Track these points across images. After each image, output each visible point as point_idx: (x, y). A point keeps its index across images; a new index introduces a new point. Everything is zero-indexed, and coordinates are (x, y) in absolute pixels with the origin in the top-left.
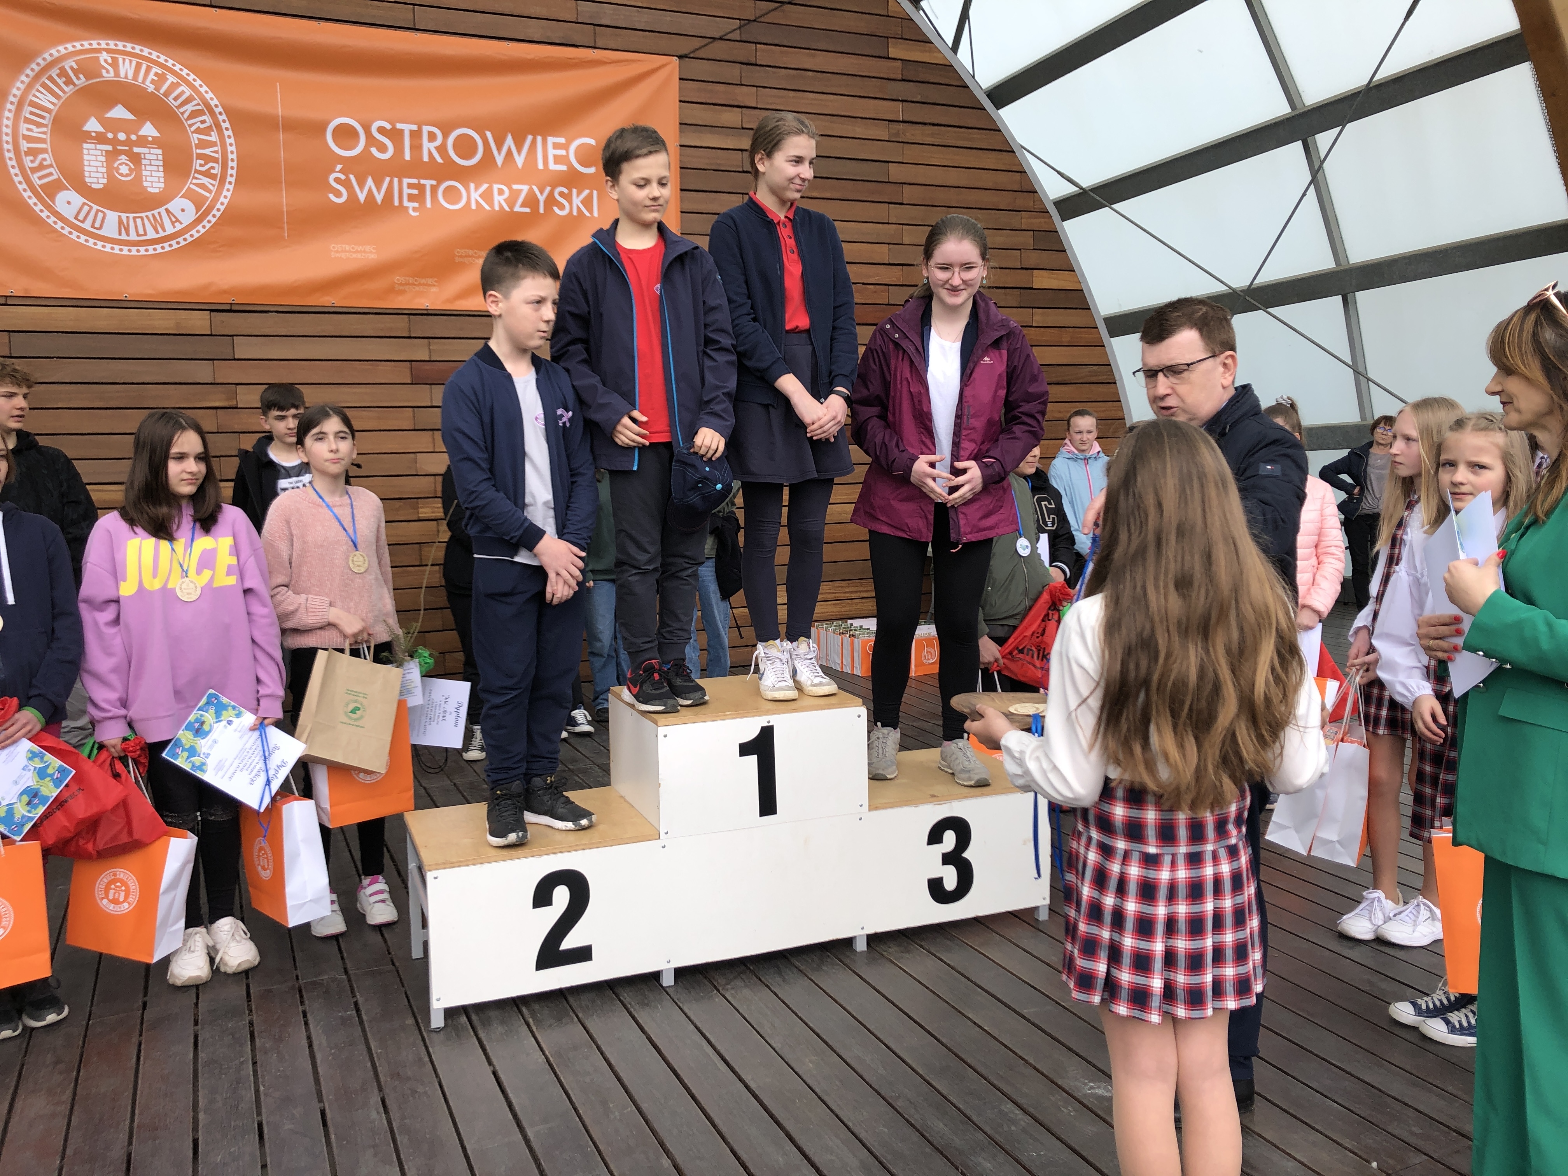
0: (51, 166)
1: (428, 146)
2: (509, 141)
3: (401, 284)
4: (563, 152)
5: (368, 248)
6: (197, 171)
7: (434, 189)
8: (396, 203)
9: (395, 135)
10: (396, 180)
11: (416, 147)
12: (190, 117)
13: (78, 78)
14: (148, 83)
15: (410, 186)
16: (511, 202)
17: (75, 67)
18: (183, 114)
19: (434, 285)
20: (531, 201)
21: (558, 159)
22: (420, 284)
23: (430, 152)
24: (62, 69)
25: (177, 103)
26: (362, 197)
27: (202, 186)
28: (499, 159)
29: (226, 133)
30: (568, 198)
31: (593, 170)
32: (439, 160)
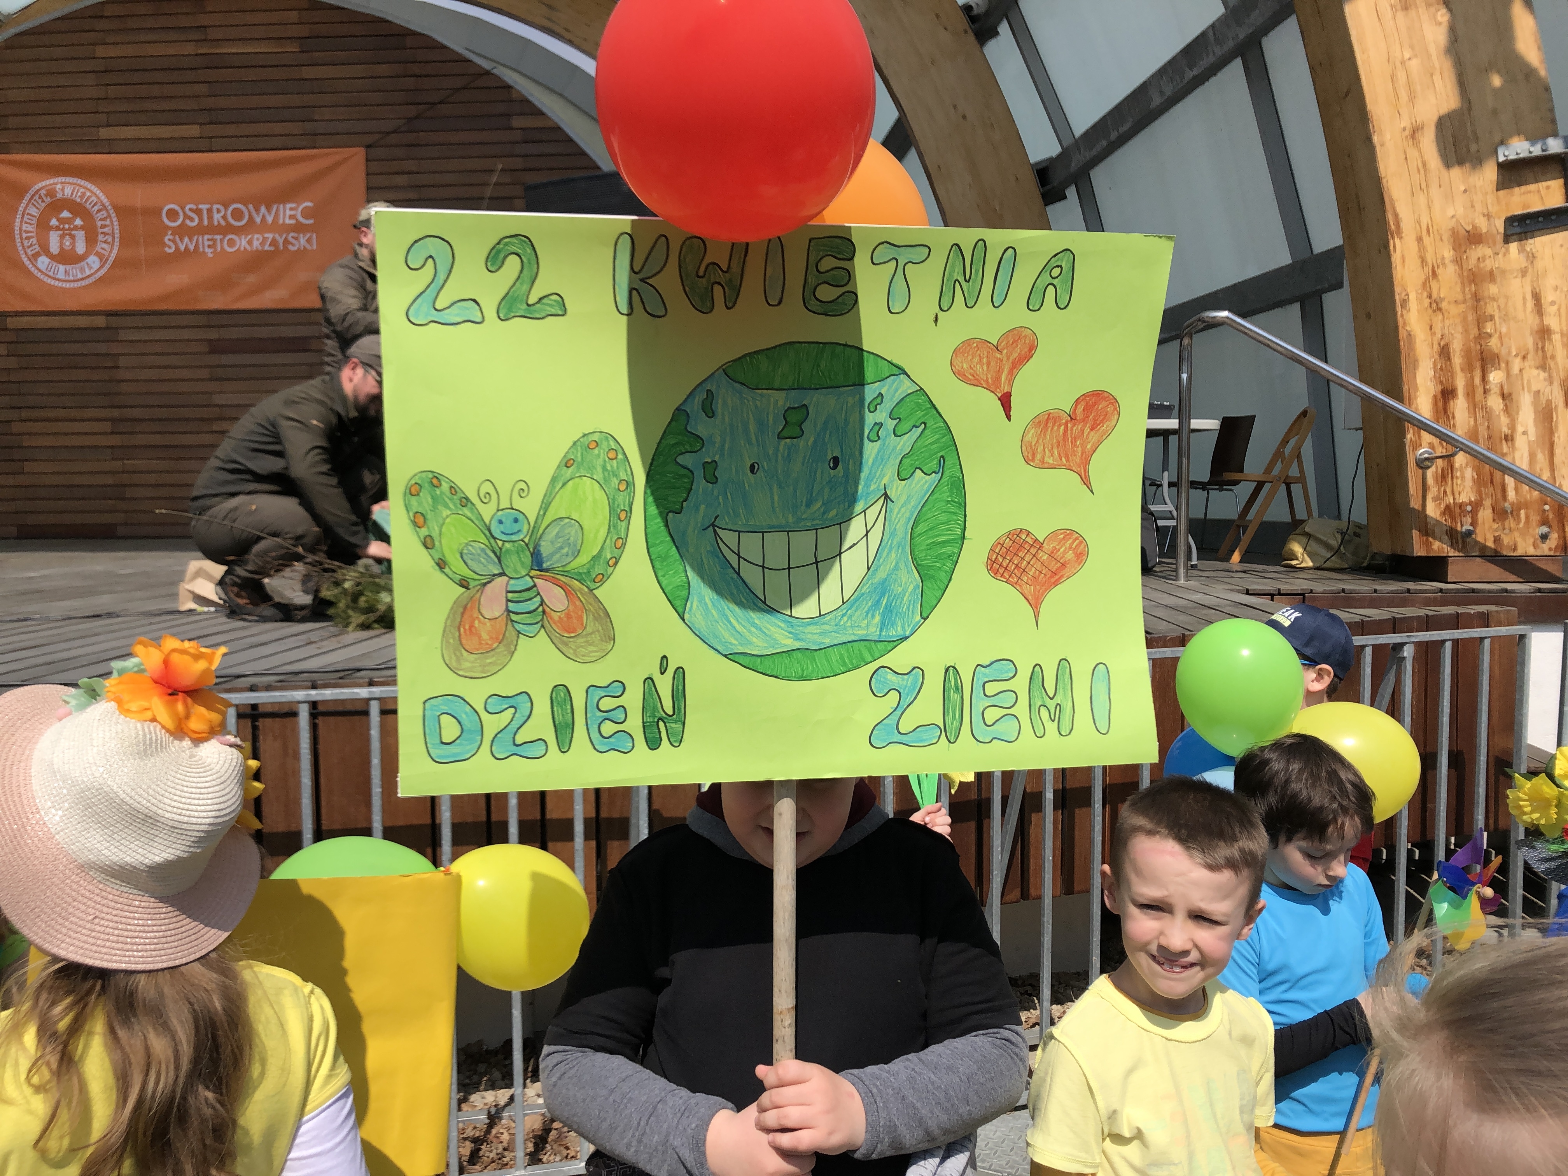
1: (217, 217)
2: (263, 209)
3: (203, 295)
4: (293, 213)
5: (183, 276)
7: (221, 240)
8: (201, 250)
9: (198, 212)
10: (200, 238)
11: (210, 218)
15: (208, 240)
16: (262, 244)
19: (221, 295)
20: (274, 243)
21: (291, 217)
22: (214, 295)
23: (218, 219)
26: (182, 248)
28: (258, 220)
30: (296, 239)
31: (311, 222)
32: (223, 223)
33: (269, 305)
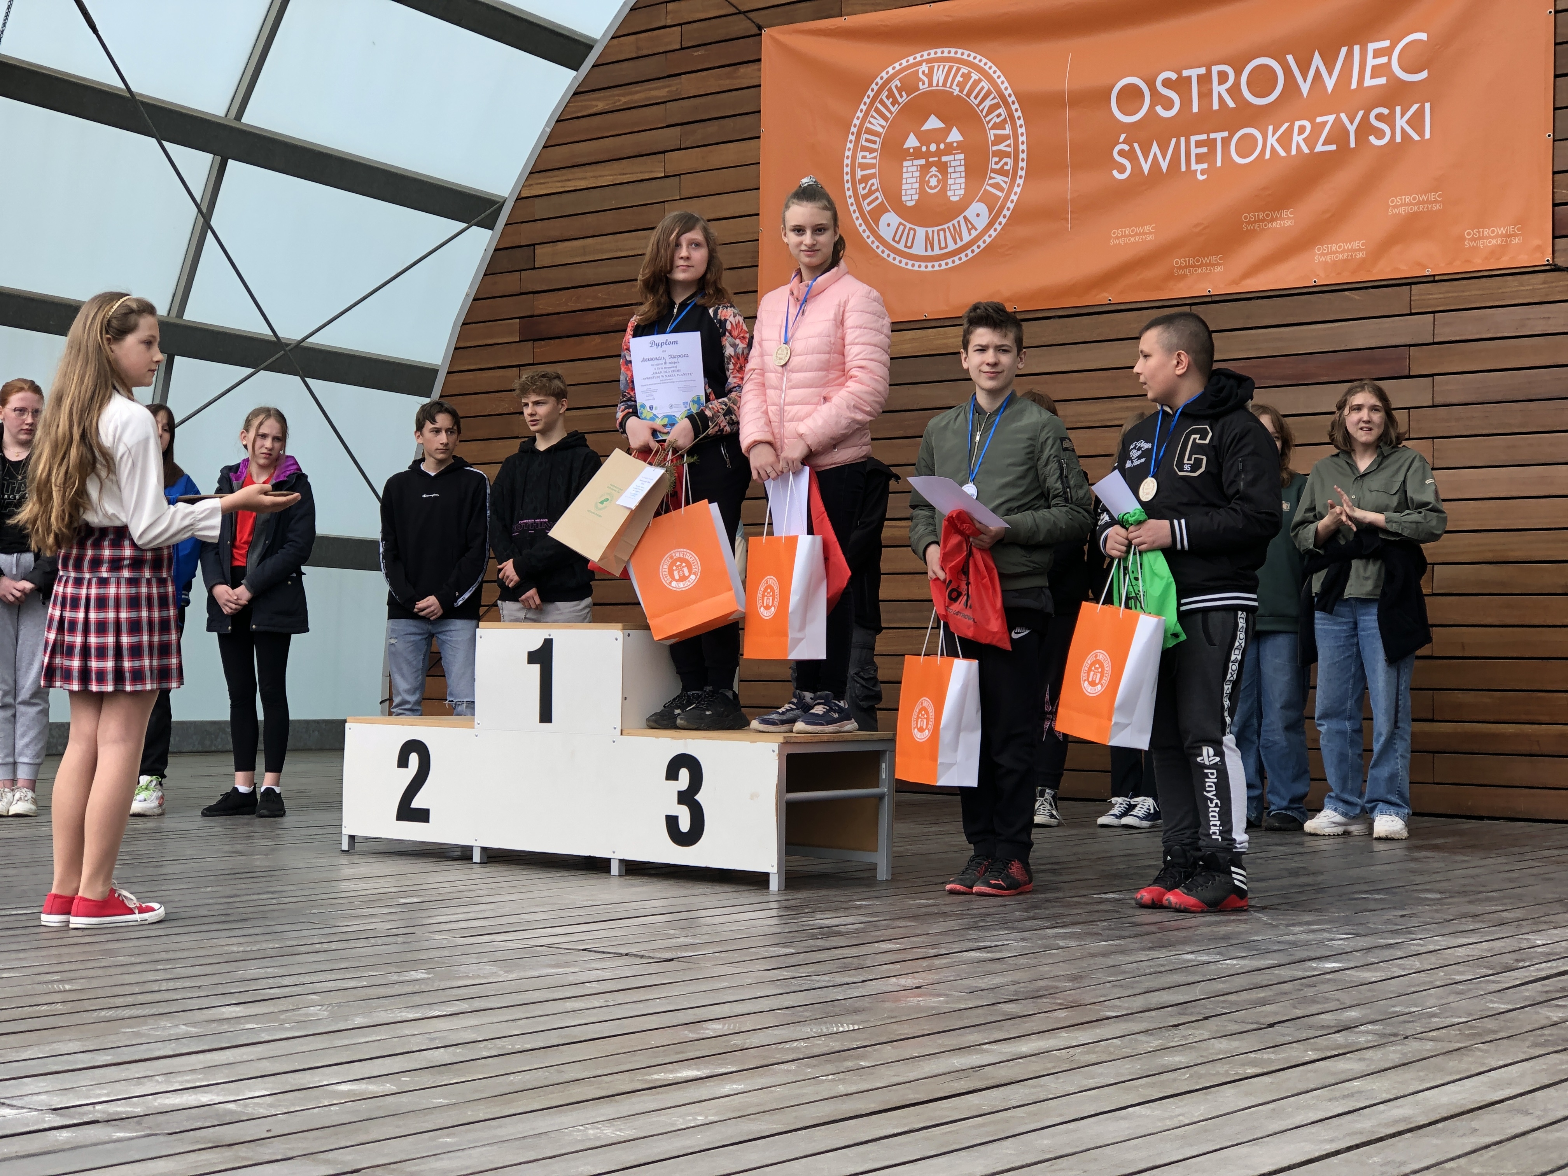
0: (877, 190)
1: (1219, 89)
2: (1317, 60)
3: (1180, 268)
4: (1384, 60)
5: (1147, 228)
6: (993, 171)
7: (1226, 142)
8: (1183, 169)
9: (1181, 85)
10: (1183, 139)
11: (1206, 95)
12: (988, 114)
13: (901, 96)
14: (954, 86)
15: (1199, 144)
16: (1311, 141)
17: (899, 85)
18: (982, 111)
19: (1218, 264)
20: (1339, 135)
21: (1377, 72)
22: (1202, 265)
23: (1220, 96)
24: (890, 90)
25: (977, 102)
26: (1146, 168)
27: (997, 186)
28: (1305, 88)
29: (1019, 123)
30: (1389, 120)
31: (1424, 75)
32: (1231, 104)
33: (1323, 278)
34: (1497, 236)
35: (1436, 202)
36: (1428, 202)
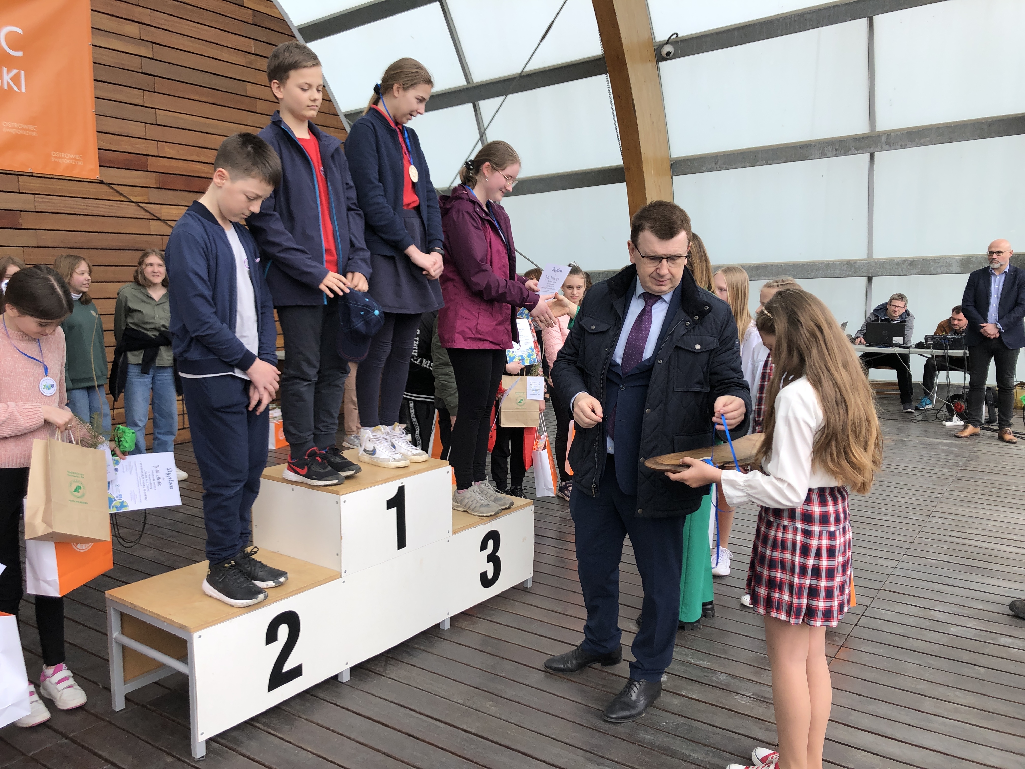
31: (19, 54)
34: (70, 159)
35: (33, 131)
36: (28, 130)
